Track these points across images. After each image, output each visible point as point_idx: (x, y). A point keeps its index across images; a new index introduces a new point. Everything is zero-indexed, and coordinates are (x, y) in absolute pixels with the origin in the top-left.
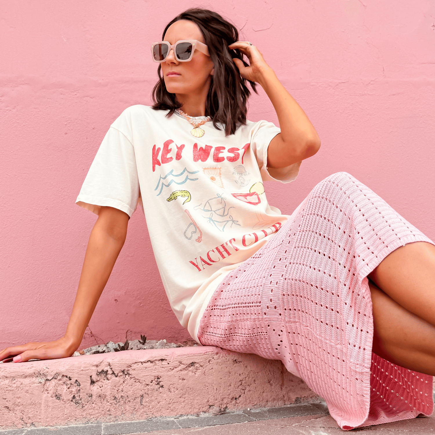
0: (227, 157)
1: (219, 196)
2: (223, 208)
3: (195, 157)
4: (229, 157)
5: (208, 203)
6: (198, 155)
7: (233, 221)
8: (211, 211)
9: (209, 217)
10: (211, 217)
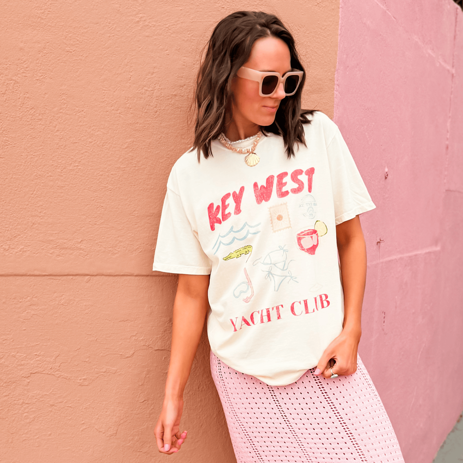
0: (291, 190)
1: (281, 248)
2: (284, 261)
3: (258, 199)
4: (293, 189)
5: (268, 256)
6: (260, 195)
7: (292, 277)
8: (271, 264)
9: (268, 271)
10: (270, 270)
